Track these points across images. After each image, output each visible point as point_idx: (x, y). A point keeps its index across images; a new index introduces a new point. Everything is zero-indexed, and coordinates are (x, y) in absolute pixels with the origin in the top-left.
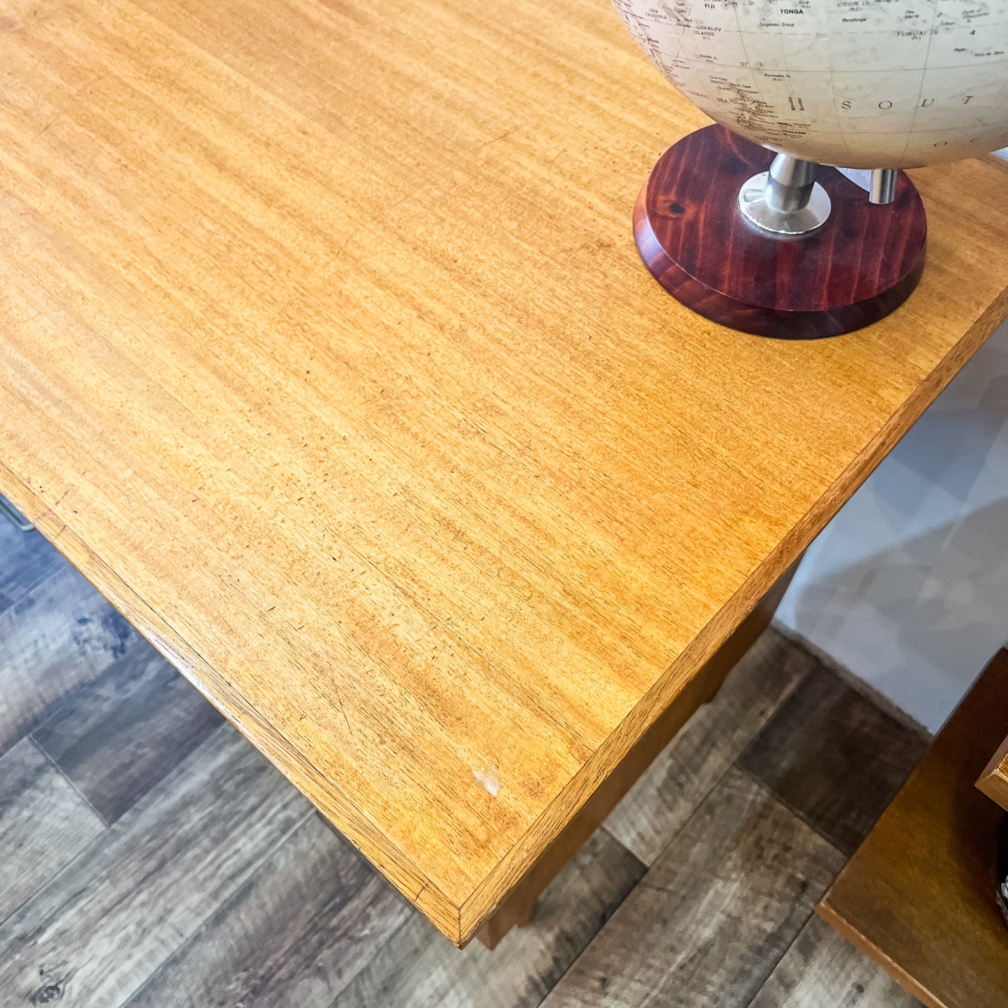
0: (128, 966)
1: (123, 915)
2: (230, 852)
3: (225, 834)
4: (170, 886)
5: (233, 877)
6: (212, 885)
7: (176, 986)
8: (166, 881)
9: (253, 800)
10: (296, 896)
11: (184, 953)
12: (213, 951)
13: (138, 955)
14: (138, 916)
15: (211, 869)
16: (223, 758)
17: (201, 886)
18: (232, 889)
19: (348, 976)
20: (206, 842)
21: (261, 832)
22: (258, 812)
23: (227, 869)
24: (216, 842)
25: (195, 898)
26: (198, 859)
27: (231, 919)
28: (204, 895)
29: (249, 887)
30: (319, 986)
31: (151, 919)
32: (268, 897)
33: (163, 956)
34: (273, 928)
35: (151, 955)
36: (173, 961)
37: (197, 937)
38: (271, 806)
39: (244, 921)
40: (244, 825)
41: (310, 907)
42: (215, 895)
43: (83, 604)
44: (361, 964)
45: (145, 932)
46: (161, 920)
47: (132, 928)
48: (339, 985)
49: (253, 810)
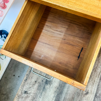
0: (94, 87)
1: (90, 83)
2: (97, 72)
3: (96, 70)
5: (99, 75)
6: (98, 76)
7: (100, 88)
8: (92, 78)
11: (99, 84)
13: (94, 86)
14: (92, 82)
15: (96, 74)
17: (96, 77)
20: (94, 72)
22: (98, 67)
24: (95, 71)
25: (97, 78)
26: (94, 74)
28: (97, 77)
31: (93, 82)
33: (97, 85)
36: (98, 85)
37: (99, 82)
38: (99, 66)
40: (97, 69)
42: (98, 77)
45: (93, 84)
46: (94, 82)
47: (92, 83)
49: (97, 67)
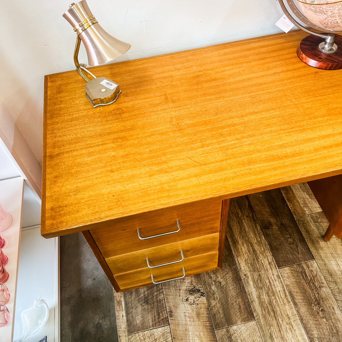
0: (297, 332)
1: (283, 327)
2: (279, 293)
3: (273, 292)
4: (281, 312)
5: (286, 296)
6: (286, 301)
7: (308, 322)
8: (279, 312)
9: (267, 281)
10: (298, 283)
11: (301, 316)
12: (303, 310)
13: (295, 328)
14: (285, 323)
15: (281, 299)
16: (251, 283)
17: (285, 304)
18: (289, 297)
19: (325, 282)
20: (273, 298)
21: (277, 283)
22: (271, 281)
23: (283, 296)
24: (274, 295)
25: (287, 307)
26: (276, 301)
27: (297, 301)
28: (287, 304)
29: (290, 293)
30: (324, 289)
31: (287, 320)
32: (295, 290)
33: (299, 322)
34: (304, 292)
35: (298, 325)
36: (302, 320)
37: (298, 311)
38: (271, 278)
39: (299, 298)
40: (273, 286)
41: (303, 281)
42: (289, 302)
43: (181, 298)
44: (322, 277)
45: (290, 324)
46: (289, 318)
47: (287, 326)
48: (325, 284)
49: (270, 282)
